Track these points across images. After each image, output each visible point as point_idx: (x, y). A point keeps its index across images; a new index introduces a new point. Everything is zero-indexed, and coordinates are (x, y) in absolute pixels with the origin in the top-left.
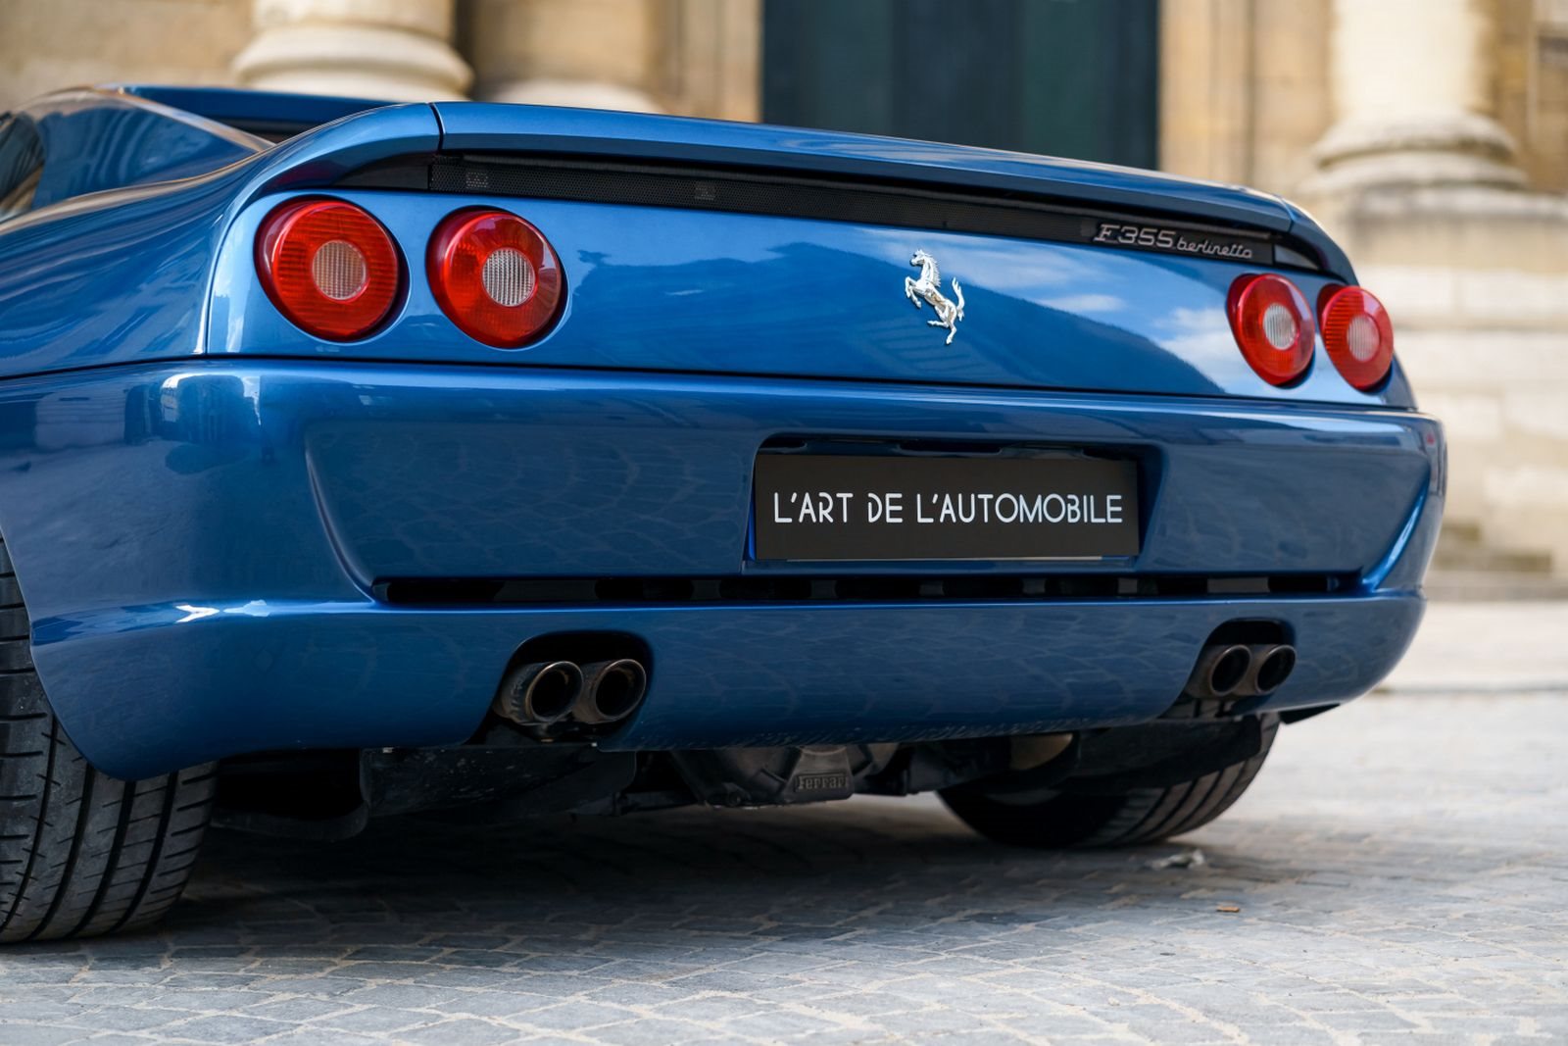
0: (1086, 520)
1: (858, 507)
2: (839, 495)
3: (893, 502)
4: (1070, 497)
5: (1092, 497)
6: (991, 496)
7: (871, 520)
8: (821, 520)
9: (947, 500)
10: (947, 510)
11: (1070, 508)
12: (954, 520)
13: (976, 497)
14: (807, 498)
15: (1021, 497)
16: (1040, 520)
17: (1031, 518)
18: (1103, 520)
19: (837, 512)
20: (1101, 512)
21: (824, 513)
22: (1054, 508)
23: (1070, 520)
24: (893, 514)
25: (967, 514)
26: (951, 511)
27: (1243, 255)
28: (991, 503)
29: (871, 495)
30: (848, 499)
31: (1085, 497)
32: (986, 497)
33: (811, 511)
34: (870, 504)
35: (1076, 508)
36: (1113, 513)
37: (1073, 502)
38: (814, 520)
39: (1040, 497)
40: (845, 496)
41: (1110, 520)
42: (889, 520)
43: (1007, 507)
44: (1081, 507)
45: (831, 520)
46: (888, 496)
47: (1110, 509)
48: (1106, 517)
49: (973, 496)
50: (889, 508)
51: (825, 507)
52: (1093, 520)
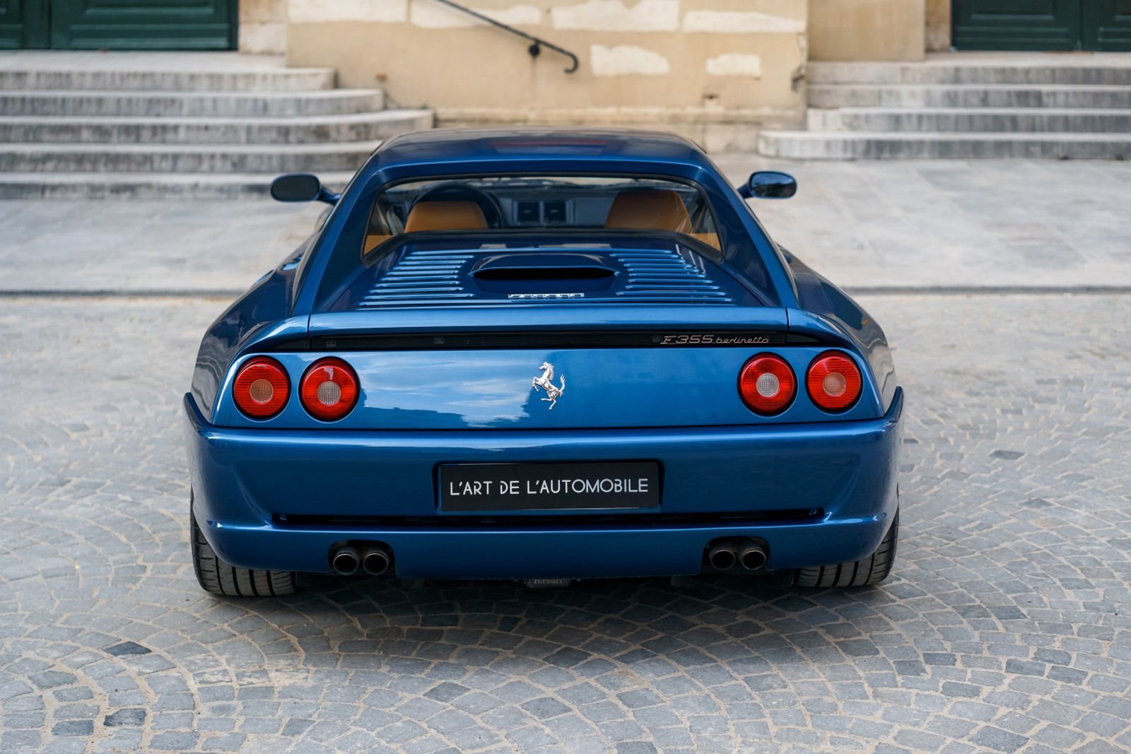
0: (625, 491)
1: (495, 488)
2: (484, 482)
3: (514, 485)
4: (616, 480)
5: (630, 480)
6: (569, 481)
7: (502, 493)
8: (475, 493)
9: (544, 483)
10: (544, 487)
11: (616, 485)
12: (548, 492)
13: (561, 482)
14: (468, 484)
15: (587, 481)
16: (598, 491)
17: (593, 491)
18: (636, 491)
19: (483, 490)
20: (635, 486)
21: (477, 491)
22: (607, 486)
23: (616, 491)
24: (514, 490)
25: (555, 489)
26: (546, 488)
27: (763, 342)
28: (570, 484)
29: (501, 482)
30: (489, 484)
31: (625, 480)
32: (566, 481)
33: (470, 490)
34: (501, 486)
35: (620, 485)
36: (642, 486)
37: (618, 483)
38: (471, 493)
39: (598, 481)
40: (488, 483)
41: (640, 491)
42: (511, 493)
43: (579, 486)
44: (623, 485)
45: (480, 493)
46: (511, 482)
47: (640, 485)
48: (638, 489)
49: (559, 481)
50: (511, 487)
51: (477, 488)
52: (630, 491)
